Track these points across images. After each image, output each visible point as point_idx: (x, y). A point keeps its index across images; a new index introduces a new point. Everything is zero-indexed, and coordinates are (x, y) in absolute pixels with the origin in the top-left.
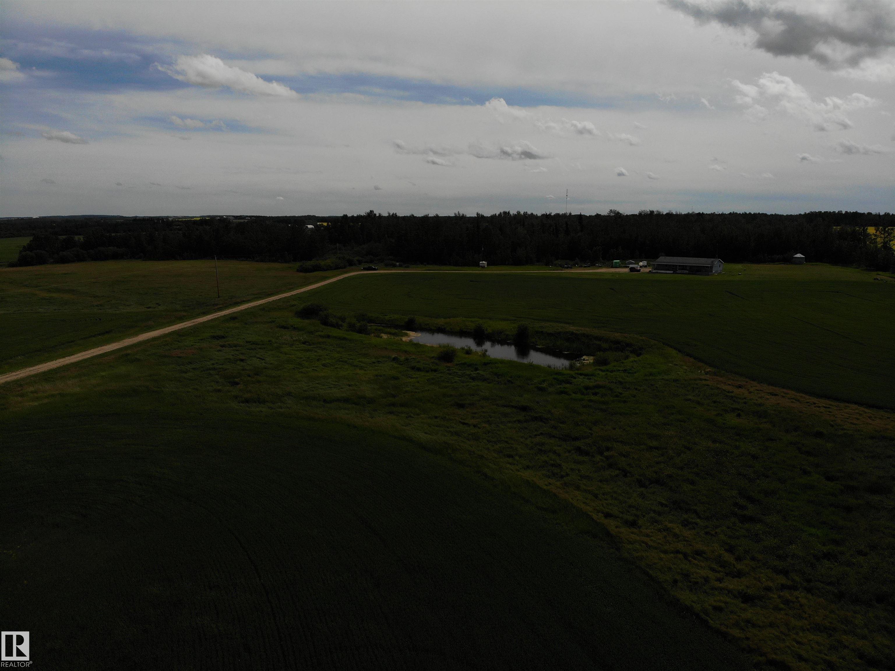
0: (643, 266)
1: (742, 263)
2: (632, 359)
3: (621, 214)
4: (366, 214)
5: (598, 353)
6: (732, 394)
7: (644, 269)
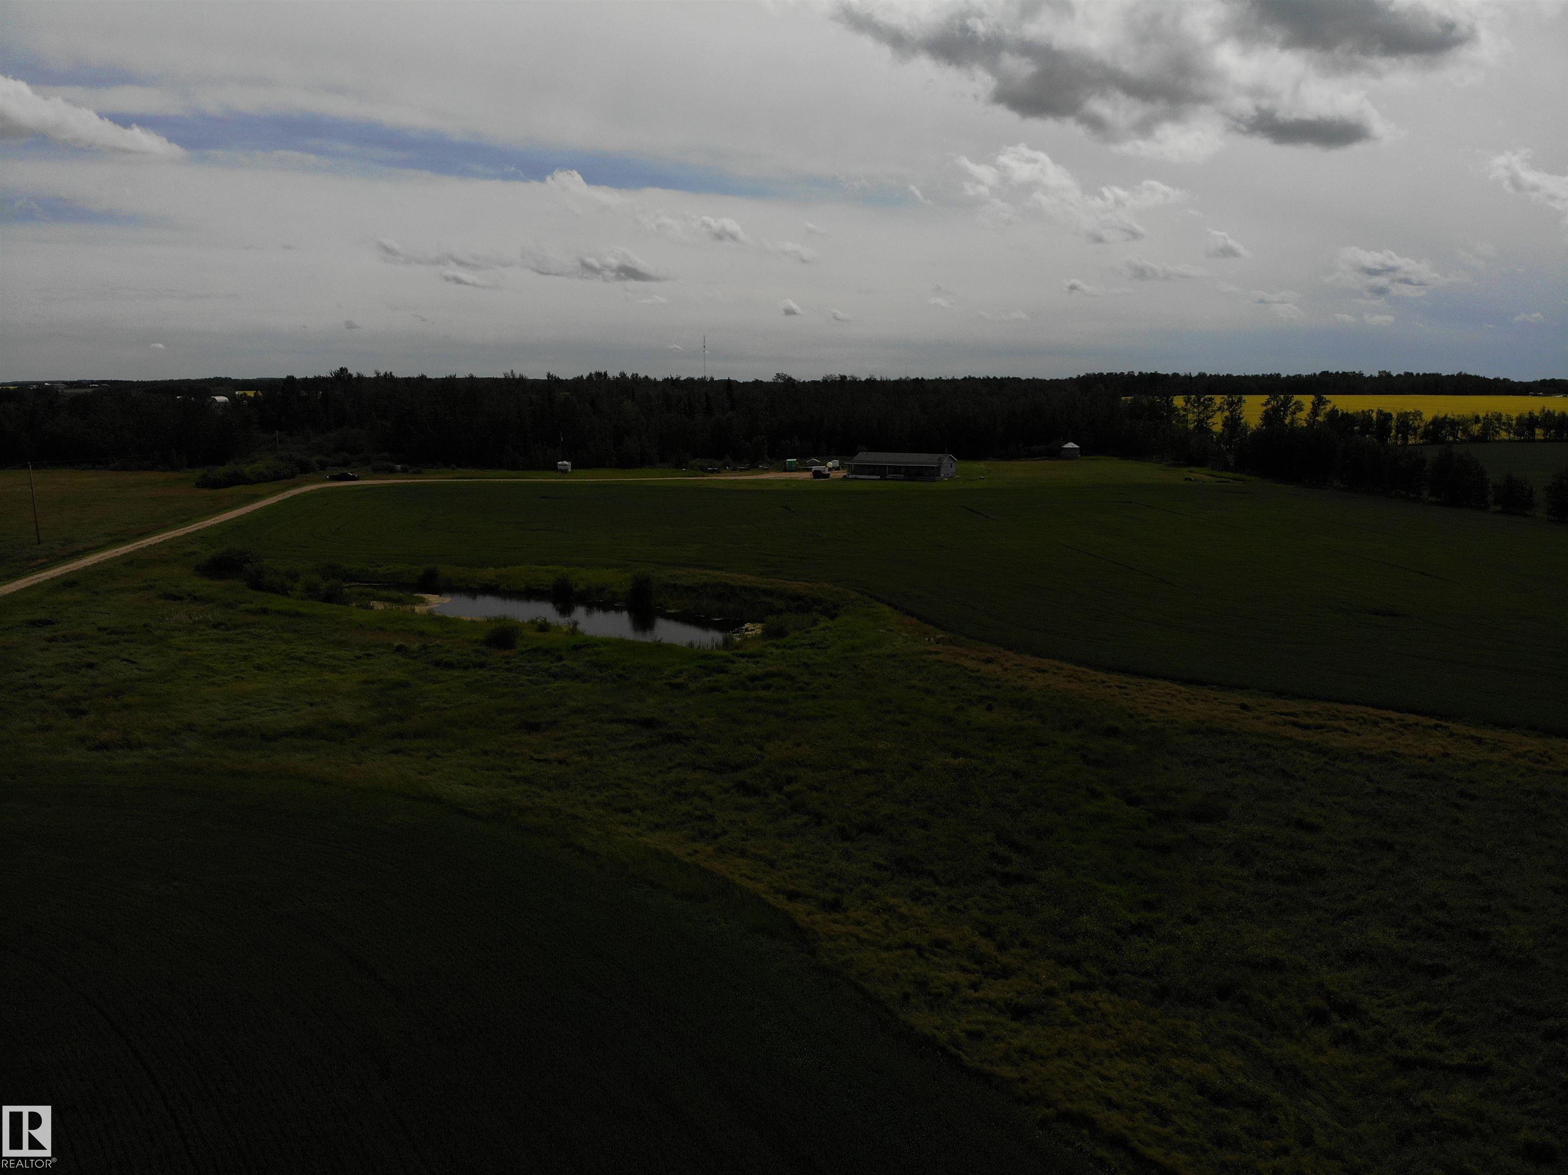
0: (833, 468)
1: (985, 460)
2: (822, 625)
3: (794, 380)
4: (332, 375)
5: (769, 617)
6: (978, 674)
7: (834, 473)
